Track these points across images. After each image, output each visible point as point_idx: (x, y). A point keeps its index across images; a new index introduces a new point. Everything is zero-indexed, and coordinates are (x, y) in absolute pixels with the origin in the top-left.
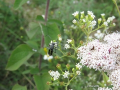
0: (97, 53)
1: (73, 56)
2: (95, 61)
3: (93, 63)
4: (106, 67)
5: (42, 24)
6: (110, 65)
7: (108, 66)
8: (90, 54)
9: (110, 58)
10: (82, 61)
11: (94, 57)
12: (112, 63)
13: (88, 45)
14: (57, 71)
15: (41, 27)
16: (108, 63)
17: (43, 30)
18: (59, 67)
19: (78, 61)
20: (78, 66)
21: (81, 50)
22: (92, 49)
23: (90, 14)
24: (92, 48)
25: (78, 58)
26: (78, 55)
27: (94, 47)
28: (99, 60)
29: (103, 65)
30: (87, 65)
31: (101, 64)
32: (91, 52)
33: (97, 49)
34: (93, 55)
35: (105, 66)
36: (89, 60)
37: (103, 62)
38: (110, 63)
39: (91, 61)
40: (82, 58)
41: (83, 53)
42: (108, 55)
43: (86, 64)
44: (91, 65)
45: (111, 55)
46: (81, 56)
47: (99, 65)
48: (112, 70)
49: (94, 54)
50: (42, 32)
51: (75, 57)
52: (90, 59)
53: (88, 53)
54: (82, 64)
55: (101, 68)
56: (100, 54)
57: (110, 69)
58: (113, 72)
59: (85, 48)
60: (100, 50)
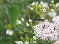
0: (47, 30)
1: (31, 32)
2: (45, 35)
3: (44, 36)
4: (52, 39)
6: (55, 37)
7: (53, 38)
8: (42, 30)
9: (55, 33)
10: (37, 35)
11: (44, 32)
12: (56, 36)
13: (41, 25)
14: (21, 41)
16: (53, 36)
18: (22, 38)
19: (34, 35)
20: (34, 38)
21: (36, 28)
22: (43, 27)
23: (42, 4)
24: (43, 26)
25: (34, 33)
26: (34, 31)
27: (45, 26)
29: (50, 37)
30: (40, 37)
31: (49, 37)
32: (43, 29)
33: (47, 27)
35: (51, 38)
36: (42, 34)
37: (50, 35)
38: (55, 36)
39: (43, 35)
40: (37, 33)
41: (37, 30)
42: (54, 31)
44: (43, 38)
46: (36, 32)
47: (48, 37)
49: (45, 30)
51: (32, 32)
52: (42, 33)
53: (41, 29)
54: (37, 37)
55: (49, 39)
56: (48, 30)
57: (55, 39)
58: (57, 42)
59: (39, 26)
60: (49, 28)
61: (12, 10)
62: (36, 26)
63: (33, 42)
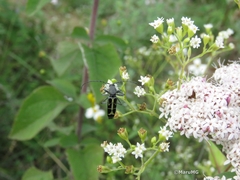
0: (202, 105)
1: (151, 113)
2: (199, 121)
3: (194, 125)
4: (221, 135)
5: (83, 45)
6: (229, 130)
7: (226, 132)
8: (186, 106)
9: (228, 115)
10: (171, 122)
11: (195, 114)
12: (234, 126)
13: (182, 89)
14: (120, 144)
15: (82, 50)
16: (225, 125)
17: (86, 57)
18: (123, 134)
19: (163, 122)
20: (164, 133)
21: (168, 100)
22: (190, 98)
23: (186, 24)
24: (191, 94)
25: (161, 117)
26: (161, 109)
27: (194, 93)
28: (207, 120)
29: (216, 130)
30: (181, 129)
31: (211, 129)
32: (189, 102)
33: (202, 96)
34: (193, 108)
35: (219, 133)
36: (186, 120)
37: (214, 123)
38: (229, 126)
39: (190, 121)
40: (169, 116)
41: (172, 106)
42: (225, 108)
43: (179, 127)
44: (190, 131)
45: (231, 108)
46: (168, 112)
47: (208, 130)
48: (233, 141)
49: (196, 107)
50: (85, 60)
51: (155, 114)
52: (186, 117)
53: (182, 105)
54: (171, 128)
55: (210, 136)
57: (230, 137)
59: (175, 94)
60: (208, 99)
61: (97, 55)
62: (166, 95)
63: (158, 145)
